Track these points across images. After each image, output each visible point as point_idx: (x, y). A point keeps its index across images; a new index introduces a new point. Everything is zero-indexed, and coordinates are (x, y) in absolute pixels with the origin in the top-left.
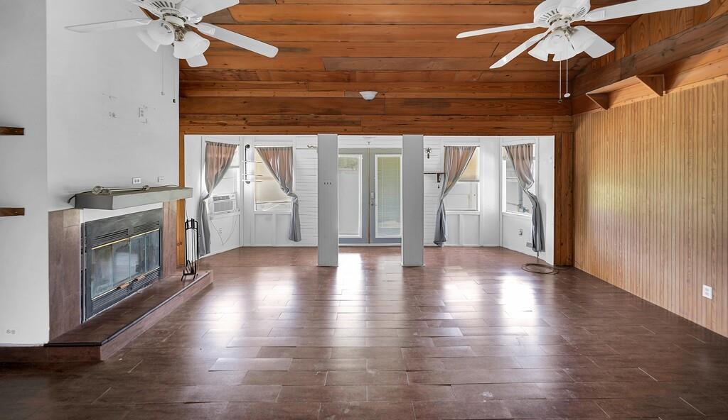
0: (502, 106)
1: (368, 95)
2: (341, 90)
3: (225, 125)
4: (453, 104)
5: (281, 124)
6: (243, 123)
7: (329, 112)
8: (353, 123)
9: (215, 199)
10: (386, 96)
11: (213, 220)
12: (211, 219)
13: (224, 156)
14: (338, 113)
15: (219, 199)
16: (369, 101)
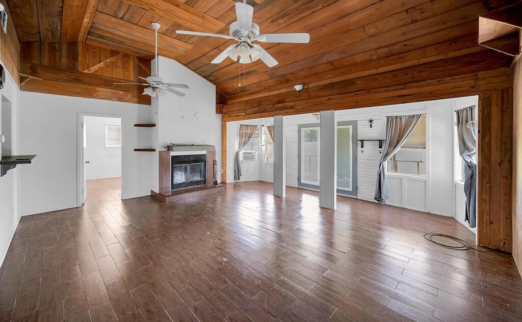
0: (407, 74)
1: (298, 88)
2: (285, 88)
3: (238, 116)
4: (358, 82)
5: (258, 113)
6: (244, 114)
7: (279, 102)
8: (291, 107)
9: (244, 153)
10: (310, 86)
11: (243, 164)
12: (242, 163)
13: (249, 131)
14: (283, 102)
15: (247, 153)
16: (299, 91)
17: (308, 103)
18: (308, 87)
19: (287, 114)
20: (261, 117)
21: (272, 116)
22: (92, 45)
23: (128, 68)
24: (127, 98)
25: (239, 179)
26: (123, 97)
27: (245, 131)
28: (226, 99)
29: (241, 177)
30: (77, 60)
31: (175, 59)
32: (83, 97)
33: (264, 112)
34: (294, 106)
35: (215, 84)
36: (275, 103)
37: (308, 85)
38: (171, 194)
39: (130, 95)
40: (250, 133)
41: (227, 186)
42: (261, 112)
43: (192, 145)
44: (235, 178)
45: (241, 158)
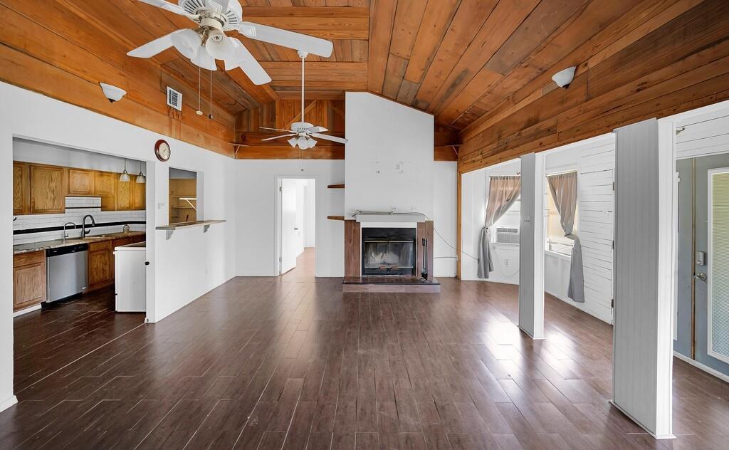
1: (563, 78)
2: (539, 88)
3: (474, 161)
5: (498, 153)
7: (530, 123)
8: (550, 131)
9: (499, 230)
10: (592, 64)
11: (496, 250)
12: (494, 248)
13: (510, 189)
14: (537, 121)
15: (504, 230)
16: (567, 86)
17: (585, 112)
18: (586, 69)
19: (542, 147)
20: (501, 160)
21: (517, 155)
22: (287, 100)
23: (321, 118)
24: (320, 154)
25: (486, 276)
26: (315, 153)
27: (500, 188)
28: (462, 134)
29: (490, 274)
30: (275, 120)
31: (366, 90)
32: (280, 158)
33: (505, 149)
34: (555, 126)
35: (431, 113)
36: (522, 126)
37: (586, 65)
38: (361, 281)
39: (323, 150)
40: (512, 191)
41: (462, 284)
42: (502, 151)
43: (390, 214)
44: (479, 275)
45: (493, 238)
